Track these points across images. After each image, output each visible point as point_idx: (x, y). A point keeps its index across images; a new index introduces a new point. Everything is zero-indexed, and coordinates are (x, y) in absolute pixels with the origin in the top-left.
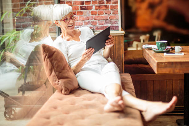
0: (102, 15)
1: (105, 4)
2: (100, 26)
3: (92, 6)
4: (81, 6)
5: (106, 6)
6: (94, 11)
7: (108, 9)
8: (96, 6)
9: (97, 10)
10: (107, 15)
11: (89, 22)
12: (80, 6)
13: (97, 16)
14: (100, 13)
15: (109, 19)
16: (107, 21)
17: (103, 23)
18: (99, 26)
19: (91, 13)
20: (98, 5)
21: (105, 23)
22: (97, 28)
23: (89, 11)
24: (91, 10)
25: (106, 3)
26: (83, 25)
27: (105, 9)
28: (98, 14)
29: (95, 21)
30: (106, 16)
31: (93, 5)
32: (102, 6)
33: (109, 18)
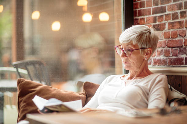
0: (176, 39)
1: (180, 20)
2: (174, 57)
3: (165, 24)
4: (154, 24)
5: (180, 23)
6: (167, 32)
7: (183, 28)
8: (169, 24)
9: (170, 30)
10: (181, 38)
11: (162, 51)
12: (152, 24)
13: (171, 40)
14: (174, 36)
15: (183, 45)
16: (182, 49)
17: (177, 52)
18: (172, 58)
19: (164, 35)
20: (171, 21)
21: (179, 53)
22: (171, 61)
23: (162, 32)
24: (164, 31)
25: (180, 18)
26: (155, 56)
27: (179, 28)
28: (172, 38)
29: (168, 49)
30: (180, 41)
31: (166, 22)
32: (176, 22)
33: (184, 42)
